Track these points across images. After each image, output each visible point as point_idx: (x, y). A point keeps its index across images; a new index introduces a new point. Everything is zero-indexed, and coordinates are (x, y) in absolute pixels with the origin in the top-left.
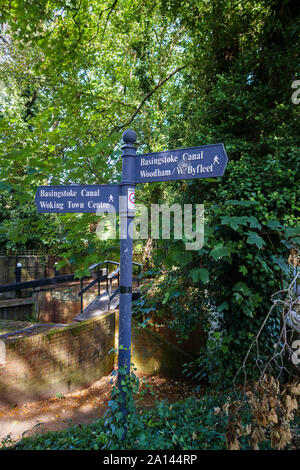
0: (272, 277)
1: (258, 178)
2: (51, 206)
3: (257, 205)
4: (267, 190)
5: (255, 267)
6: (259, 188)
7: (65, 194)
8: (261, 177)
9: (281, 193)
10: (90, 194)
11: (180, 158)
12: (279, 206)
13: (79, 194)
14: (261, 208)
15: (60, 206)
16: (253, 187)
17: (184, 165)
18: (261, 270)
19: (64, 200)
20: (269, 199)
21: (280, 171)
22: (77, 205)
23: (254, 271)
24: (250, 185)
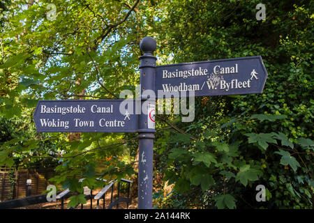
0: (298, 201)
1: (280, 88)
2: (54, 125)
3: (283, 120)
4: (292, 103)
5: (279, 190)
6: (283, 100)
7: (71, 110)
8: (284, 87)
9: (308, 106)
10: (101, 110)
11: (211, 71)
12: (307, 121)
13: (88, 110)
14: (287, 123)
15: (65, 124)
16: (276, 98)
17: (216, 79)
18: (286, 193)
19: (70, 117)
20: (295, 112)
21: (306, 81)
22: (86, 123)
23: (278, 194)
24: (273, 96)
